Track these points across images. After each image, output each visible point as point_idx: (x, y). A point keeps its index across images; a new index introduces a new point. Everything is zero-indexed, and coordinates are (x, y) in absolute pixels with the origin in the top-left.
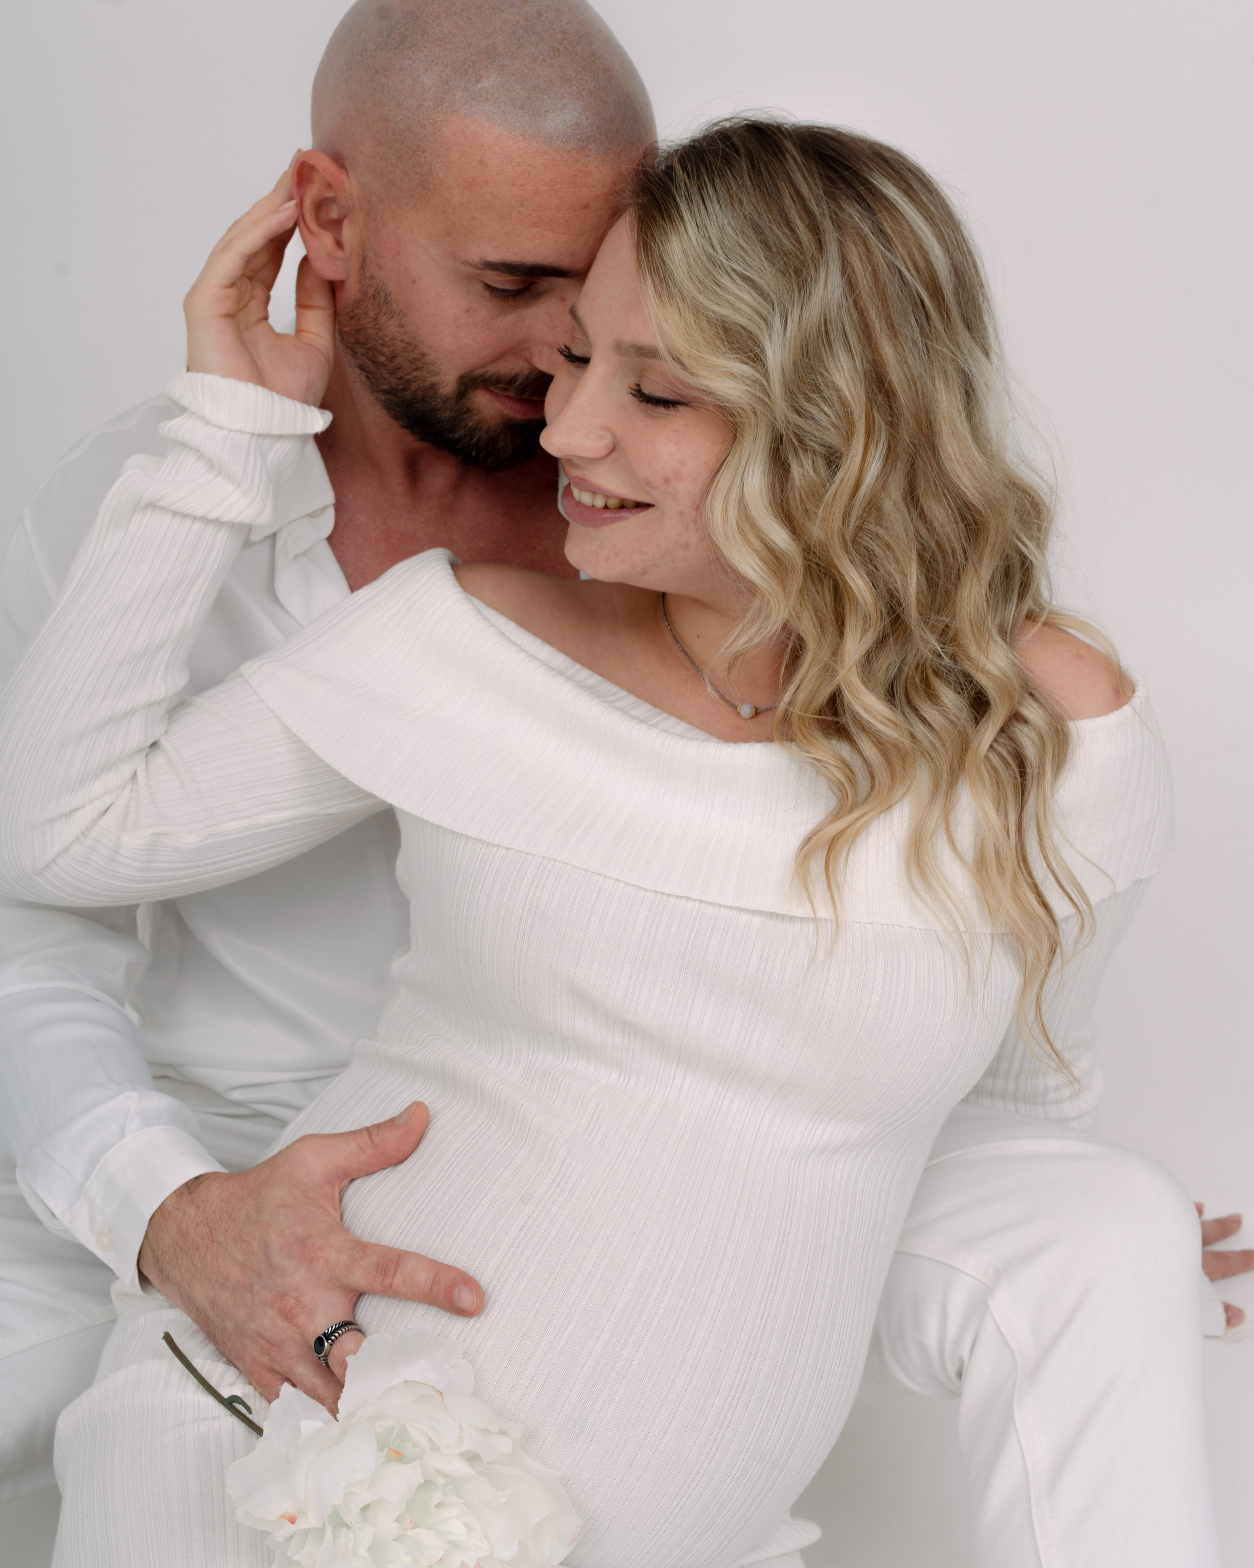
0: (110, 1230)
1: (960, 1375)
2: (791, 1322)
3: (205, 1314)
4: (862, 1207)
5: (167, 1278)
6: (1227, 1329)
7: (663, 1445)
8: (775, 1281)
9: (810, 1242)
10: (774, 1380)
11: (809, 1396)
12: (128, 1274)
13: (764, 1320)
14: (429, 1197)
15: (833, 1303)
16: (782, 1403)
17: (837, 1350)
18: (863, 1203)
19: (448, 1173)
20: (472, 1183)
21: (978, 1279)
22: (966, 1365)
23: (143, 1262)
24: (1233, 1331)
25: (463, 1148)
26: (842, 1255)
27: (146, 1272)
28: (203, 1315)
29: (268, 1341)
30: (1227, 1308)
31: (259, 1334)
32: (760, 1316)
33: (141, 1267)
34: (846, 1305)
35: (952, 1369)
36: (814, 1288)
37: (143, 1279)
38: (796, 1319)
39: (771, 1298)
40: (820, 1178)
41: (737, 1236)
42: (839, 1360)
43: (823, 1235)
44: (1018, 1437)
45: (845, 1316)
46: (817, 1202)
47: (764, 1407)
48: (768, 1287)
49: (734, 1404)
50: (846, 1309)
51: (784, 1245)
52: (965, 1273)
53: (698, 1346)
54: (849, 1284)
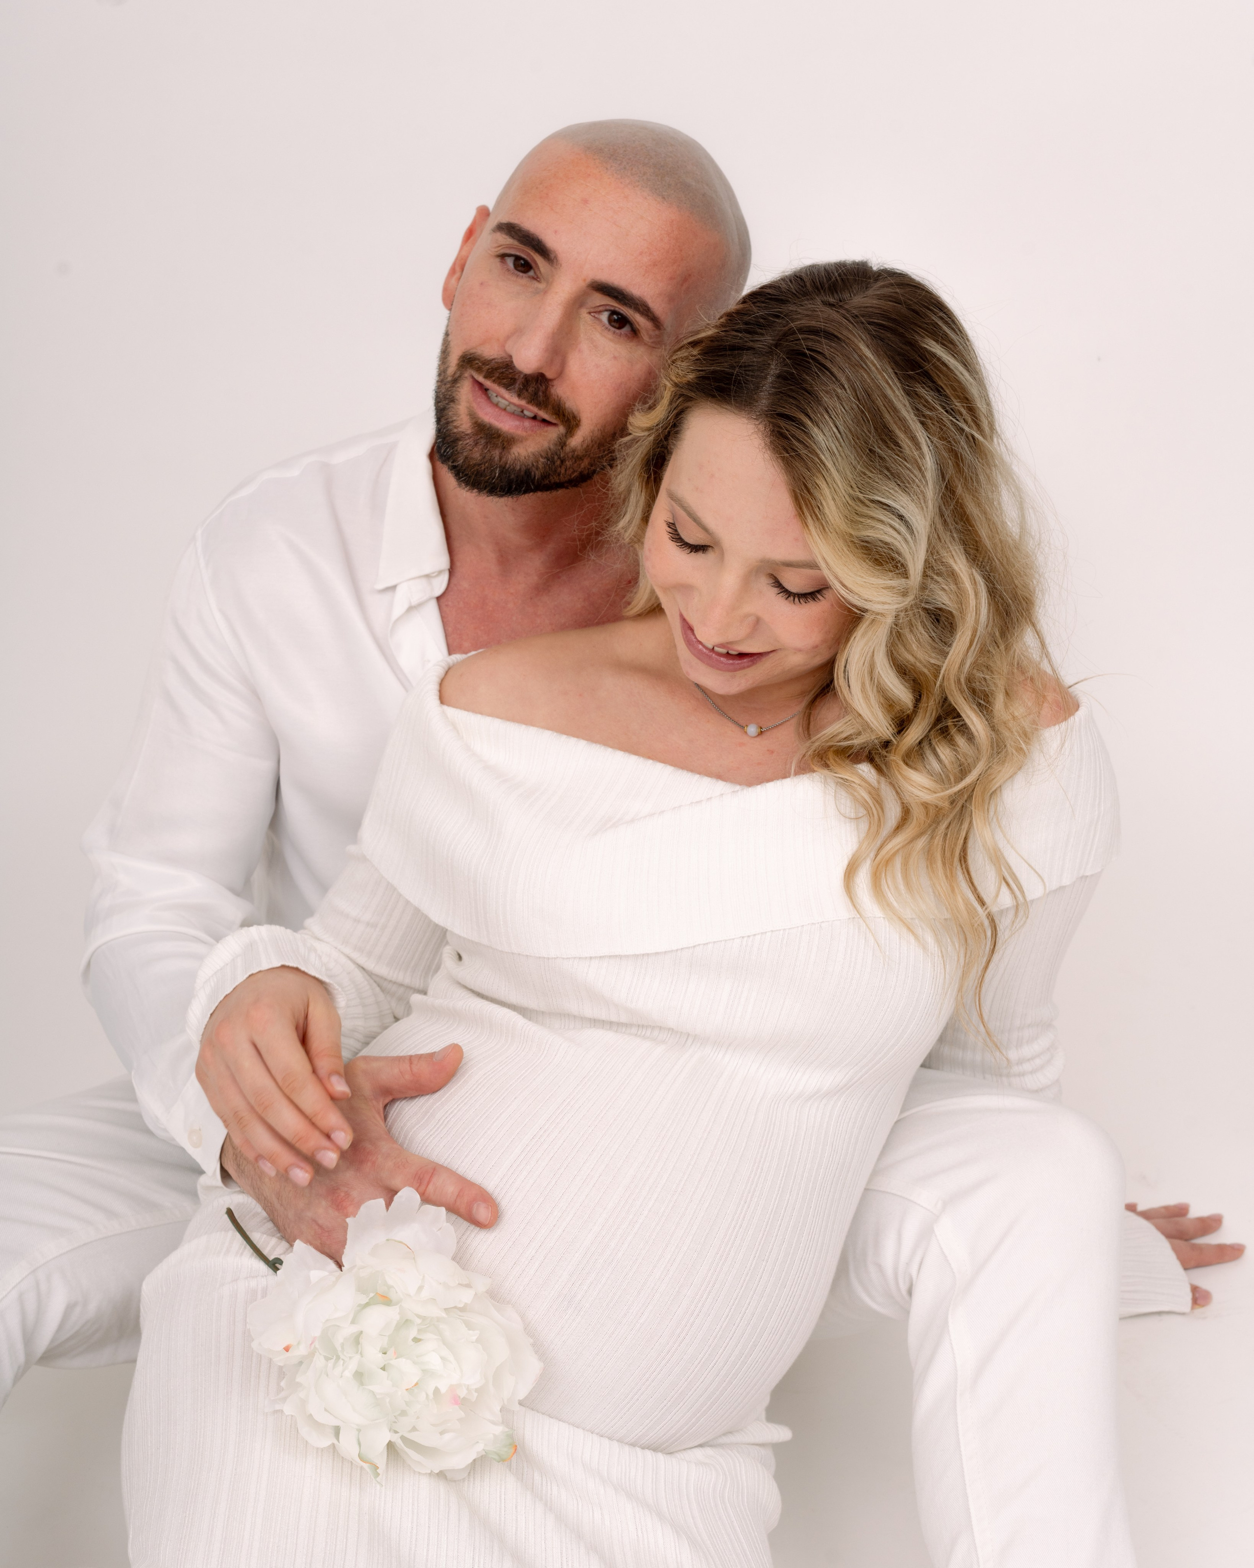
0: (200, 1130)
1: (910, 1292)
2: (761, 1235)
3: (271, 1203)
4: (834, 1147)
5: (243, 1172)
6: (1193, 1308)
7: (639, 1325)
8: (749, 1199)
9: (782, 1171)
10: (742, 1281)
11: (773, 1300)
12: (212, 1167)
13: (736, 1230)
14: (457, 1109)
15: (800, 1225)
16: (747, 1302)
17: (801, 1265)
18: (834, 1144)
19: (476, 1091)
20: (495, 1100)
21: (929, 1210)
22: (914, 1283)
23: (224, 1160)
24: (1199, 1311)
25: (490, 1072)
26: (811, 1185)
27: (226, 1167)
28: (269, 1205)
29: (320, 1227)
30: (1195, 1289)
31: (315, 1221)
32: (732, 1226)
33: (223, 1163)
34: (812, 1228)
35: (904, 1288)
36: (783, 1209)
37: (225, 1175)
38: (766, 1233)
39: (744, 1212)
40: (796, 1119)
41: (718, 1158)
42: (802, 1273)
43: (795, 1167)
44: (951, 1340)
45: (810, 1237)
46: (792, 1138)
47: (731, 1302)
48: (742, 1203)
49: (705, 1297)
50: (811, 1231)
51: (759, 1170)
52: (919, 1205)
53: (676, 1245)
54: (816, 1211)
